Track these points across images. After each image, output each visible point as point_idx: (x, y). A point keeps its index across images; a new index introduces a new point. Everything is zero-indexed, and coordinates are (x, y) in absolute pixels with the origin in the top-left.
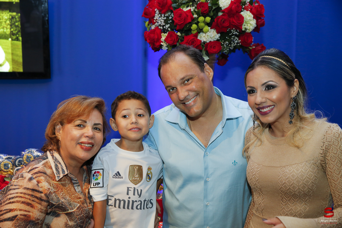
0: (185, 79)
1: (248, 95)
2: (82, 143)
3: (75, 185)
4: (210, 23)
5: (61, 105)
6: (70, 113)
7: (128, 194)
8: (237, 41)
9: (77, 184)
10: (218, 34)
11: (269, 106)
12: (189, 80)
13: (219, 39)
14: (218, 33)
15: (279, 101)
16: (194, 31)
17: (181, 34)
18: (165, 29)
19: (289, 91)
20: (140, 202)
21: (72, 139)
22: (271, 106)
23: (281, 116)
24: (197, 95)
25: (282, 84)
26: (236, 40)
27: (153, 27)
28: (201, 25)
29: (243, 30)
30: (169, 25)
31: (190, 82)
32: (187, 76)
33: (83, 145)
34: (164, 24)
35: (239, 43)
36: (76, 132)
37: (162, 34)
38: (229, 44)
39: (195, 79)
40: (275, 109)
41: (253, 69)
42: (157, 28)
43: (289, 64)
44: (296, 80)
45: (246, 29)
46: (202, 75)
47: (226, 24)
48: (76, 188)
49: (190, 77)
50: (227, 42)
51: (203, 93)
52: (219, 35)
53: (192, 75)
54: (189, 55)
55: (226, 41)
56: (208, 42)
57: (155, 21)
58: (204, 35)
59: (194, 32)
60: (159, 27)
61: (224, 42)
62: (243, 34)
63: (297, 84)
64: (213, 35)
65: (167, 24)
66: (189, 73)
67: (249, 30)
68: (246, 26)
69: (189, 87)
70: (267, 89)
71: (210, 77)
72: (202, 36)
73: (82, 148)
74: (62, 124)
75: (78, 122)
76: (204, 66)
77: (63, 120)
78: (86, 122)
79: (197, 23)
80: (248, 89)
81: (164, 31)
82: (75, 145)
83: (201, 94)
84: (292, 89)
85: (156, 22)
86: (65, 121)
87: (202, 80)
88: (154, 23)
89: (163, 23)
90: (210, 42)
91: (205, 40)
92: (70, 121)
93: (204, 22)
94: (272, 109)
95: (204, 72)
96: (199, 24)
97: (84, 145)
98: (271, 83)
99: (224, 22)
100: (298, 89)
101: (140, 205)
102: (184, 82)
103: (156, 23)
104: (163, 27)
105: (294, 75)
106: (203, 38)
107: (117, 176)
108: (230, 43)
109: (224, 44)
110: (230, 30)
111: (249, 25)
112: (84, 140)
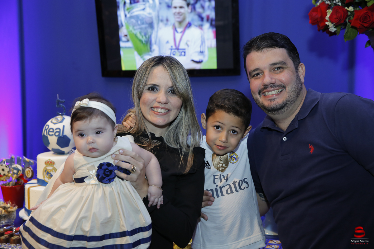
7: (214, 183)
16: (369, 1)
17: (354, 8)
20: (228, 187)
27: (319, 3)
37: (328, 11)
42: (323, 3)
59: (370, 4)
101: (229, 189)
107: (207, 166)
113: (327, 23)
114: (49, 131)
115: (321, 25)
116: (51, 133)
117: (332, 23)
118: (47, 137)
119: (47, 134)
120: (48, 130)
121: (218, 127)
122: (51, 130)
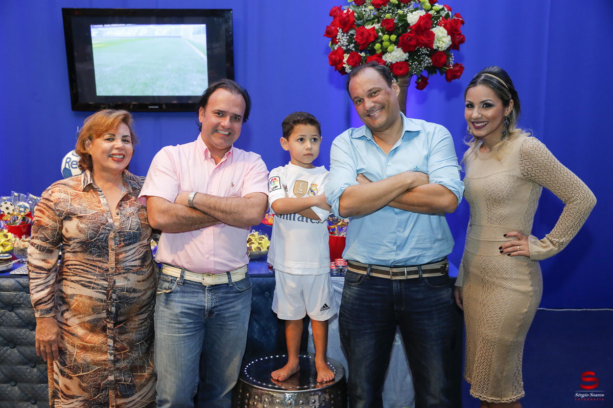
0: (372, 91)
1: (466, 108)
2: (113, 154)
3: (100, 197)
4: (395, 41)
5: (87, 121)
6: (97, 128)
8: (428, 61)
9: (103, 196)
10: (405, 53)
11: (483, 122)
12: (376, 93)
13: (408, 58)
14: (405, 51)
15: (493, 118)
16: (378, 50)
17: (366, 54)
18: (349, 49)
19: (503, 111)
21: (104, 152)
22: (485, 122)
23: (492, 132)
24: (382, 108)
25: (498, 104)
26: (427, 59)
27: (336, 47)
28: (386, 44)
29: (435, 48)
30: (353, 45)
31: (376, 94)
32: (374, 88)
33: (114, 156)
34: (347, 44)
35: (430, 63)
36: (107, 145)
37: (344, 55)
38: (418, 65)
39: (382, 92)
40: (488, 125)
41: (475, 86)
42: (340, 48)
43: (508, 85)
44: (512, 100)
45: (438, 47)
46: (389, 89)
47: (413, 42)
48: (101, 199)
49: (377, 90)
50: (416, 63)
51: (389, 106)
52: (407, 54)
53: (379, 88)
54: (378, 70)
55: (415, 61)
56: (394, 62)
57: (337, 41)
58: (389, 55)
59: (379, 52)
60: (342, 47)
61: (412, 63)
62: (434, 53)
63: (511, 105)
64: (399, 55)
65: (352, 44)
66: (376, 86)
67: (441, 48)
68: (438, 44)
69: (375, 99)
70: (485, 106)
71: (397, 93)
72: (387, 57)
73: (114, 160)
74: (90, 138)
75: (107, 136)
76: (391, 82)
77: (91, 135)
78: (114, 135)
79: (381, 43)
80: (467, 103)
81: (348, 51)
82: (107, 157)
83: (386, 107)
84: (507, 108)
85: (339, 41)
86: (94, 136)
87: (388, 94)
88: (337, 43)
89: (345, 42)
90: (397, 62)
91: (390, 61)
92: (99, 136)
93: (390, 40)
94: (485, 125)
95: (391, 88)
96: (384, 43)
97: (116, 156)
98: (489, 102)
99: (410, 40)
100: (512, 108)
102: (372, 94)
103: (339, 43)
104: (347, 48)
105: (510, 96)
106: (389, 58)
108: (420, 64)
109: (412, 64)
110: (418, 49)
111: (441, 42)
112: (115, 152)
113: (344, 65)
114: (72, 164)
115: (339, 66)
116: (74, 166)
117: (349, 65)
118: (70, 170)
119: (69, 167)
120: (70, 163)
121: (302, 139)
122: (75, 163)
